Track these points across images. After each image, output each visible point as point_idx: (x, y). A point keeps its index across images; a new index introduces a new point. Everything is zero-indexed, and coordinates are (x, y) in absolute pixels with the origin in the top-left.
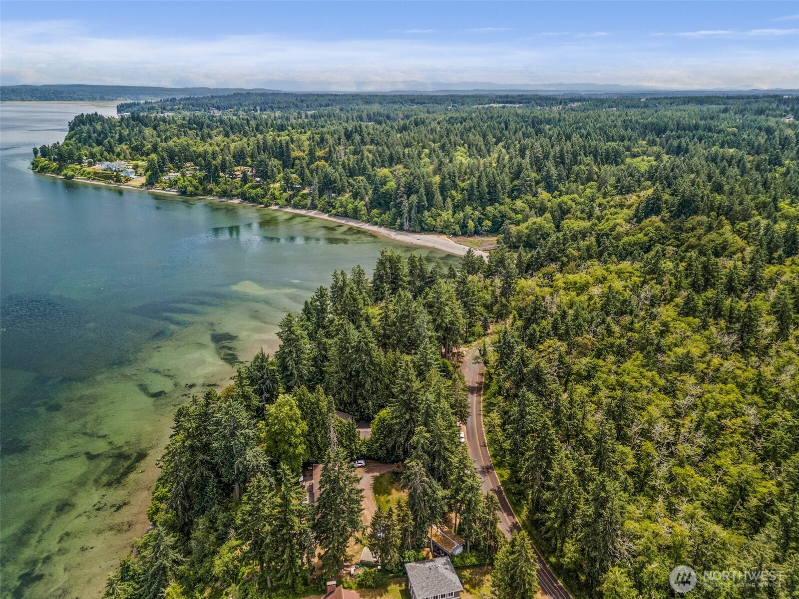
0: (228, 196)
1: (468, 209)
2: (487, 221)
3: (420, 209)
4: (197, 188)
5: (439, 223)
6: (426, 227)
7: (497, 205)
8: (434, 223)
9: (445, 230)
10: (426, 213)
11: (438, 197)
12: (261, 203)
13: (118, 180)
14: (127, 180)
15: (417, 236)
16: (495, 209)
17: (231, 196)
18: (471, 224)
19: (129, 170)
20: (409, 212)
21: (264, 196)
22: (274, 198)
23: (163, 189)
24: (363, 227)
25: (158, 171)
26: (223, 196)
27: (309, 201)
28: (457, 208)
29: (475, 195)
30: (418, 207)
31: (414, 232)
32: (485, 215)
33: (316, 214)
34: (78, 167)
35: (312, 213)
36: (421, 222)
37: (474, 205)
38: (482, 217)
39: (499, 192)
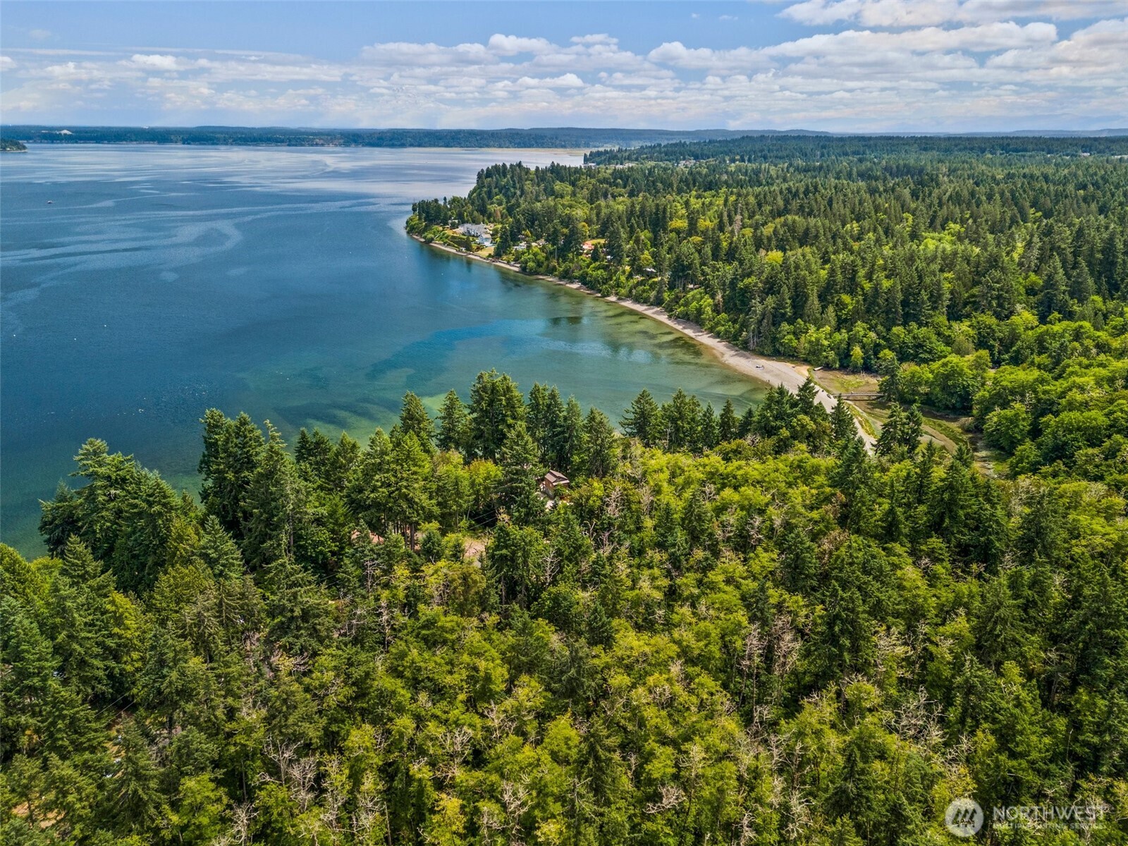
0: (570, 278)
1: (860, 327)
2: (887, 351)
3: (777, 318)
4: (539, 264)
5: (803, 344)
6: (782, 349)
7: (914, 325)
8: (795, 343)
9: (811, 358)
10: (785, 326)
11: (814, 302)
12: (599, 291)
13: (469, 248)
14: (478, 249)
15: (762, 362)
16: (909, 332)
17: (571, 280)
18: (857, 351)
19: (485, 236)
20: (760, 322)
21: (605, 281)
22: (618, 285)
23: (508, 263)
24: (699, 339)
25: (509, 239)
26: (564, 278)
27: (653, 294)
28: (841, 323)
29: (878, 305)
30: (774, 316)
31: (762, 354)
32: (887, 340)
33: (656, 313)
34: (441, 229)
35: (650, 312)
36: (774, 340)
37: (873, 322)
38: (882, 342)
39: (923, 303)
